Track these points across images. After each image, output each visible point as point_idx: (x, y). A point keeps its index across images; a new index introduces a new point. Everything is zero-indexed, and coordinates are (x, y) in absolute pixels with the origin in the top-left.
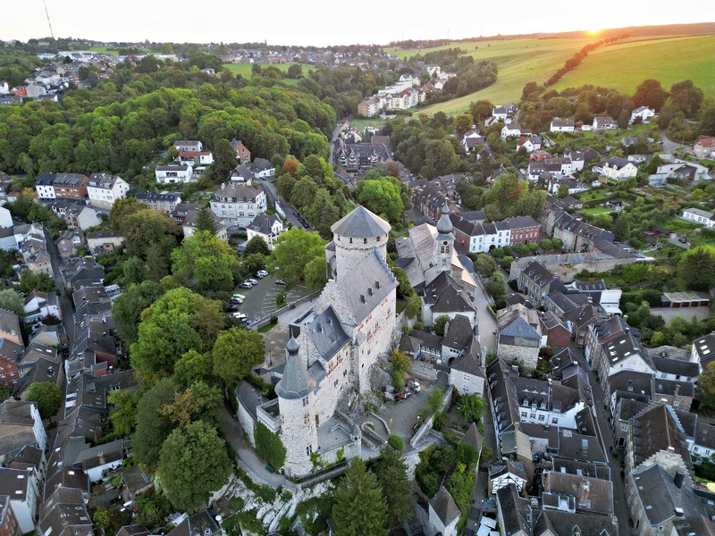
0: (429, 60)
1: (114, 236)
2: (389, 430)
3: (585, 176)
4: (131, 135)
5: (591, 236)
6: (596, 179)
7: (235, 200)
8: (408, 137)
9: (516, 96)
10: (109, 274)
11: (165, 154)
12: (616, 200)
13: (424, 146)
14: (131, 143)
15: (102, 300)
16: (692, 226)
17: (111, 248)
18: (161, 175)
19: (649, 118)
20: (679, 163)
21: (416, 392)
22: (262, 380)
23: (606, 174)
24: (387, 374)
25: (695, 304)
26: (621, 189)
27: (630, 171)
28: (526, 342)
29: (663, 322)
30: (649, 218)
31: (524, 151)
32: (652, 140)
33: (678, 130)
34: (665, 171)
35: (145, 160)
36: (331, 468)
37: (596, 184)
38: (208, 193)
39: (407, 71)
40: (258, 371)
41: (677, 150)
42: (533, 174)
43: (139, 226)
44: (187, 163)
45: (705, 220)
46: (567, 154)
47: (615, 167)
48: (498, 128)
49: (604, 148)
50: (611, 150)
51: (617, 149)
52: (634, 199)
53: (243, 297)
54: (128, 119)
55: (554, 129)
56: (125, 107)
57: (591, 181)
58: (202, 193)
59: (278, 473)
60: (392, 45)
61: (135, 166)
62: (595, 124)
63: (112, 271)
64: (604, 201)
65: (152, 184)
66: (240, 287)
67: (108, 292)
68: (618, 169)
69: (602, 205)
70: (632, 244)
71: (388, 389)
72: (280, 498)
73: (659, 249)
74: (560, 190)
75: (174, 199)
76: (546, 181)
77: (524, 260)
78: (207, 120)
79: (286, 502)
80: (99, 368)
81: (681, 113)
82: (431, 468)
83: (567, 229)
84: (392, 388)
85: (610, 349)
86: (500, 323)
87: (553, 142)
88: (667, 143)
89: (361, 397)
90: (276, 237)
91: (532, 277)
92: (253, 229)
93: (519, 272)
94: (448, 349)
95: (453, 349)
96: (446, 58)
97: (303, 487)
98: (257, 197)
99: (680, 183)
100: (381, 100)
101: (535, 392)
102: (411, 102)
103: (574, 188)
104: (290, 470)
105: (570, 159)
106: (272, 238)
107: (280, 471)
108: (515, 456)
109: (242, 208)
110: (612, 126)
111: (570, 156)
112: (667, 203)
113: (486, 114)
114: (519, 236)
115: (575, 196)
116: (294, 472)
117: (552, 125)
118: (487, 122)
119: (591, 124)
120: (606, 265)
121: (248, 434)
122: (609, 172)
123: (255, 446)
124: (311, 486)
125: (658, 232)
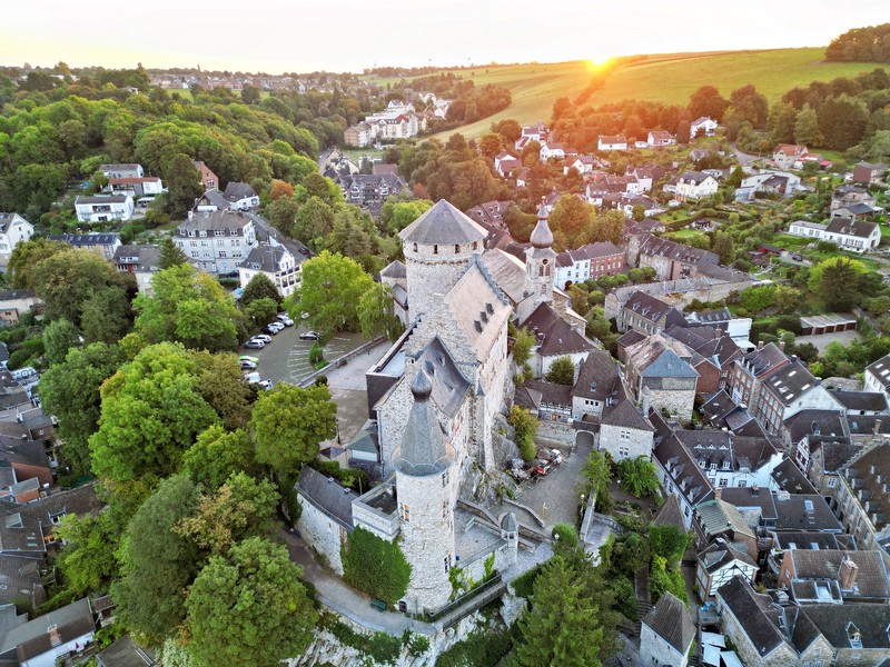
0: (418, 86)
1: (17, 297)
2: (542, 521)
3: (658, 196)
4: (30, 158)
5: (692, 259)
6: (672, 198)
7: (210, 234)
8: (423, 163)
9: (547, 115)
10: (16, 353)
11: (86, 185)
12: (703, 219)
13: (448, 171)
14: (31, 169)
15: (9, 390)
16: (804, 241)
17: (13, 317)
18: (85, 211)
19: (712, 131)
20: (766, 173)
21: (557, 464)
22: (337, 464)
23: (682, 193)
24: (511, 443)
25: (840, 328)
26: (707, 206)
27: (709, 187)
28: (678, 383)
29: (816, 350)
30: (752, 235)
31: (574, 172)
32: (723, 153)
33: (750, 141)
34: (752, 184)
35: (54, 193)
36: (478, 590)
37: (673, 203)
38: (163, 232)
39: (396, 96)
40: (327, 452)
41: (755, 162)
42: (594, 197)
43: (64, 274)
44: (124, 193)
45: (818, 233)
46: (631, 171)
47: (693, 182)
48: (536, 148)
49: (670, 164)
50: (679, 166)
51: (687, 164)
52: (726, 217)
53: (256, 359)
54: (22, 137)
55: (602, 147)
56: (16, 122)
57: (667, 201)
58: (152, 233)
59: (393, 610)
60: (366, 72)
61: (39, 201)
62: (651, 140)
63: (20, 348)
64: (689, 222)
65: (70, 224)
66: (246, 347)
67: (18, 379)
68: (698, 184)
69: (687, 227)
70: (739, 267)
71: (515, 464)
72: (407, 651)
73: (774, 270)
74: (634, 212)
75: (110, 241)
76: (613, 203)
77: (623, 292)
78: (146, 136)
79: (418, 655)
80: (25, 487)
81: (747, 122)
82: (615, 570)
83: (658, 253)
84: (521, 462)
85: (776, 384)
86: (637, 362)
87: (607, 163)
88: (740, 155)
89: (488, 477)
90: (287, 276)
91: (639, 311)
92: (249, 267)
93: (619, 307)
94: (583, 400)
95: (590, 400)
96: (439, 84)
97: (445, 627)
98: (245, 228)
99: (771, 196)
100: (373, 127)
101: (711, 447)
102: (409, 130)
103: (649, 208)
104: (416, 601)
105: (637, 177)
106: (281, 278)
107: (397, 607)
108: (730, 535)
109: (222, 245)
110: (670, 142)
111: (635, 174)
112: (765, 217)
113: (514, 135)
114: (600, 268)
115: (654, 218)
116: (423, 605)
117: (600, 142)
118: (517, 145)
119: (646, 140)
120: (719, 291)
121: (328, 555)
122: (685, 190)
123: (342, 573)
124: (454, 624)
125: (766, 251)
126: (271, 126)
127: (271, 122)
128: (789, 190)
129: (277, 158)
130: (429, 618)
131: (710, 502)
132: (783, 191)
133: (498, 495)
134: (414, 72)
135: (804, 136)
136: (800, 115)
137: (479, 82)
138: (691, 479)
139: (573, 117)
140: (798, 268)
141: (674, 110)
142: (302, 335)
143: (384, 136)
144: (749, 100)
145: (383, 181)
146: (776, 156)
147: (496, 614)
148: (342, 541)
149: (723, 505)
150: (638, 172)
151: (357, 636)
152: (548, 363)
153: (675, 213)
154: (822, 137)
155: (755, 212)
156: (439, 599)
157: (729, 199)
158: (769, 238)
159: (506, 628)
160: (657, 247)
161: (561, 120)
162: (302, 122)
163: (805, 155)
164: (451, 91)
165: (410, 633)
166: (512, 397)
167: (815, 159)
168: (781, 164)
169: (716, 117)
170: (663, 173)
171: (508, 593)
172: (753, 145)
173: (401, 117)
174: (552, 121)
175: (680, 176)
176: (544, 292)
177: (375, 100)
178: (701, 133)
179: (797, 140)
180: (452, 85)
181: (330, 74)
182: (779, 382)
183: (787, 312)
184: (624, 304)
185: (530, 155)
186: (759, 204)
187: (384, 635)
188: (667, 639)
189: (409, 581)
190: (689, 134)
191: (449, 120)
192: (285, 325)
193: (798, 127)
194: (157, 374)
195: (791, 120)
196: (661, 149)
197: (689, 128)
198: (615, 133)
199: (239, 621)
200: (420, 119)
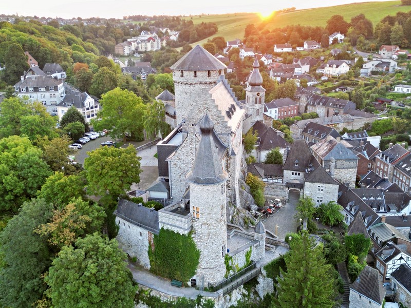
2: (276, 236)
3: (313, 74)
5: (340, 106)
6: (322, 76)
9: (241, 36)
12: (343, 86)
16: (404, 95)
19: (341, 40)
20: (377, 60)
21: (279, 208)
22: (141, 199)
23: (328, 73)
24: (249, 195)
26: (344, 79)
27: (344, 68)
30: (374, 93)
31: (262, 64)
32: (349, 52)
34: (369, 67)
36: (242, 273)
37: (323, 78)
39: (146, 29)
41: (369, 56)
42: (275, 76)
46: (296, 61)
47: (335, 66)
48: (237, 52)
49: (319, 58)
50: (325, 59)
51: (329, 57)
52: (357, 84)
53: (73, 157)
55: (277, 50)
57: (320, 77)
62: (306, 46)
64: (335, 88)
68: (337, 67)
69: (334, 91)
71: (253, 208)
74: (301, 83)
77: (302, 122)
83: (319, 104)
84: (256, 207)
85: (403, 166)
86: (320, 153)
87: (280, 59)
88: (360, 53)
89: (238, 212)
90: (90, 110)
91: (312, 133)
92: (64, 106)
93: (299, 132)
94: (290, 172)
95: (294, 172)
96: (172, 23)
97: (224, 294)
98: (59, 86)
99: (381, 73)
100: (133, 44)
101: (372, 198)
102: (155, 46)
103: (310, 81)
104: (203, 278)
105: (300, 64)
106: (86, 111)
107: (189, 283)
108: (395, 240)
109: (44, 97)
110: (317, 47)
111: (299, 62)
112: (380, 84)
113: (223, 46)
114: (284, 114)
115: (314, 86)
116: (208, 281)
117: (275, 48)
118: (225, 50)
119: (302, 45)
120: (359, 123)
121: (138, 256)
122: (330, 71)
123: (149, 267)
124: (229, 292)
125: (383, 102)
126: (70, 38)
127: (69, 36)
128: (391, 70)
129: (75, 53)
130: (213, 289)
131: (379, 224)
132: (387, 70)
133: (245, 223)
134: (155, 18)
135: (396, 41)
136: (393, 28)
137: (196, 22)
138: (365, 212)
139: (258, 34)
140: (403, 110)
141: (318, 29)
142: (103, 143)
143: (140, 50)
144: (361, 22)
145: (143, 70)
146: (381, 52)
147: (253, 290)
148: (150, 242)
149: (388, 225)
150: (301, 62)
151: (164, 303)
152: (264, 155)
153: (325, 84)
154: (406, 41)
155: (374, 81)
156: (218, 277)
157: (357, 76)
158: (384, 95)
159: (261, 299)
160: (318, 100)
161: (250, 36)
162: (88, 40)
163: (398, 51)
164: (179, 27)
165: (201, 297)
166: (246, 170)
167: (404, 53)
168: (384, 56)
169: (343, 32)
170: (316, 63)
171: (261, 274)
172: (367, 47)
173: (150, 38)
174: (245, 39)
175: (326, 63)
176: (258, 114)
177: (132, 31)
178: (335, 41)
179: (392, 43)
180: (179, 24)
181: (102, 19)
182: (405, 165)
183: (400, 133)
184: (302, 130)
185: (234, 55)
186: (375, 78)
187: (184, 299)
188: (369, 296)
189: (198, 263)
190: (328, 42)
191: (180, 42)
192: (91, 139)
193: (393, 35)
194: (13, 149)
195: (388, 32)
196: (312, 51)
197: (329, 39)
198: (284, 43)
199: (86, 284)
200: (162, 40)
